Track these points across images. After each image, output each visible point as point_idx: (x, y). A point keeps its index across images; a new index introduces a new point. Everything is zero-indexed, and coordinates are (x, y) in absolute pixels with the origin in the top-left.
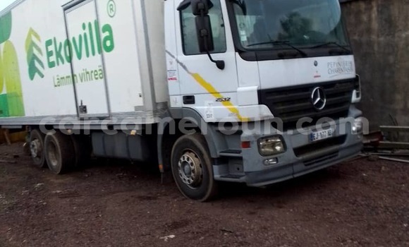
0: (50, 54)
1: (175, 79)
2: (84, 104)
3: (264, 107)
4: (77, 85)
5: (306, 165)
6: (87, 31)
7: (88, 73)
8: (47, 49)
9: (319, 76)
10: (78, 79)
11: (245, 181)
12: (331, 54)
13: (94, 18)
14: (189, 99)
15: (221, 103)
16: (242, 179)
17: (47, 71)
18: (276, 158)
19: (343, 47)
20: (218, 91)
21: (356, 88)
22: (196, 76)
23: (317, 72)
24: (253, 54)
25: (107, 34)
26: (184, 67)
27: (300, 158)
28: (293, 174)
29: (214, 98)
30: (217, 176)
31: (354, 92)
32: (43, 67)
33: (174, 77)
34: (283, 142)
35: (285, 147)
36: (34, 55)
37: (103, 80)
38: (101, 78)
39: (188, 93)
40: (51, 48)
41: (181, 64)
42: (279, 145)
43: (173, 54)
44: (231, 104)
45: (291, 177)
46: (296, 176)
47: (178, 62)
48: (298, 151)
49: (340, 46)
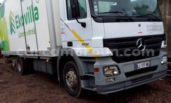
0: (17, 22)
1: (64, 33)
2: (29, 46)
3: (107, 49)
4: (26, 37)
5: (133, 82)
6: (29, 10)
7: (30, 31)
8: (16, 20)
9: (142, 32)
10: (26, 34)
11: (96, 90)
12: (149, 20)
13: (31, 4)
14: (70, 44)
15: (84, 46)
16: (95, 89)
17: (16, 30)
18: (114, 78)
19: (156, 17)
20: (83, 39)
21: (164, 39)
22: (73, 31)
23: (140, 30)
24: (101, 19)
25: (36, 11)
26: (68, 27)
27: (129, 78)
28: (125, 87)
29: (81, 43)
30: (83, 86)
31: (163, 42)
32: (15, 28)
33: (63, 32)
34: (118, 69)
35: (120, 72)
36: (12, 23)
37: (35, 34)
38: (34, 33)
39: (70, 40)
40: (17, 19)
41: (66, 25)
42: (116, 71)
43: (63, 20)
44: (89, 47)
45: (123, 89)
46: (126, 88)
47: (65, 24)
48: (128, 74)
49: (155, 17)
